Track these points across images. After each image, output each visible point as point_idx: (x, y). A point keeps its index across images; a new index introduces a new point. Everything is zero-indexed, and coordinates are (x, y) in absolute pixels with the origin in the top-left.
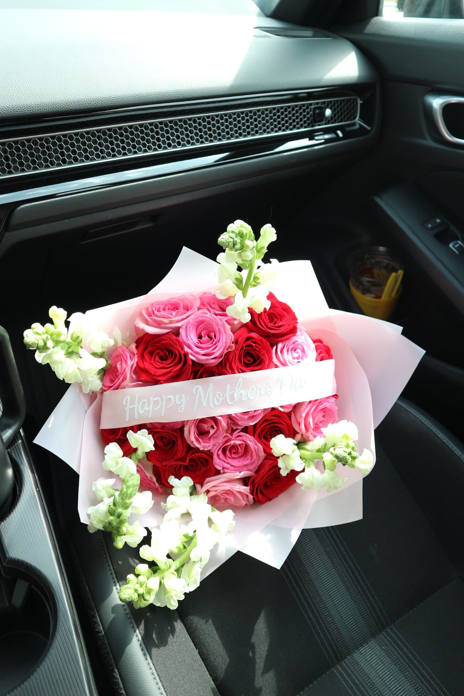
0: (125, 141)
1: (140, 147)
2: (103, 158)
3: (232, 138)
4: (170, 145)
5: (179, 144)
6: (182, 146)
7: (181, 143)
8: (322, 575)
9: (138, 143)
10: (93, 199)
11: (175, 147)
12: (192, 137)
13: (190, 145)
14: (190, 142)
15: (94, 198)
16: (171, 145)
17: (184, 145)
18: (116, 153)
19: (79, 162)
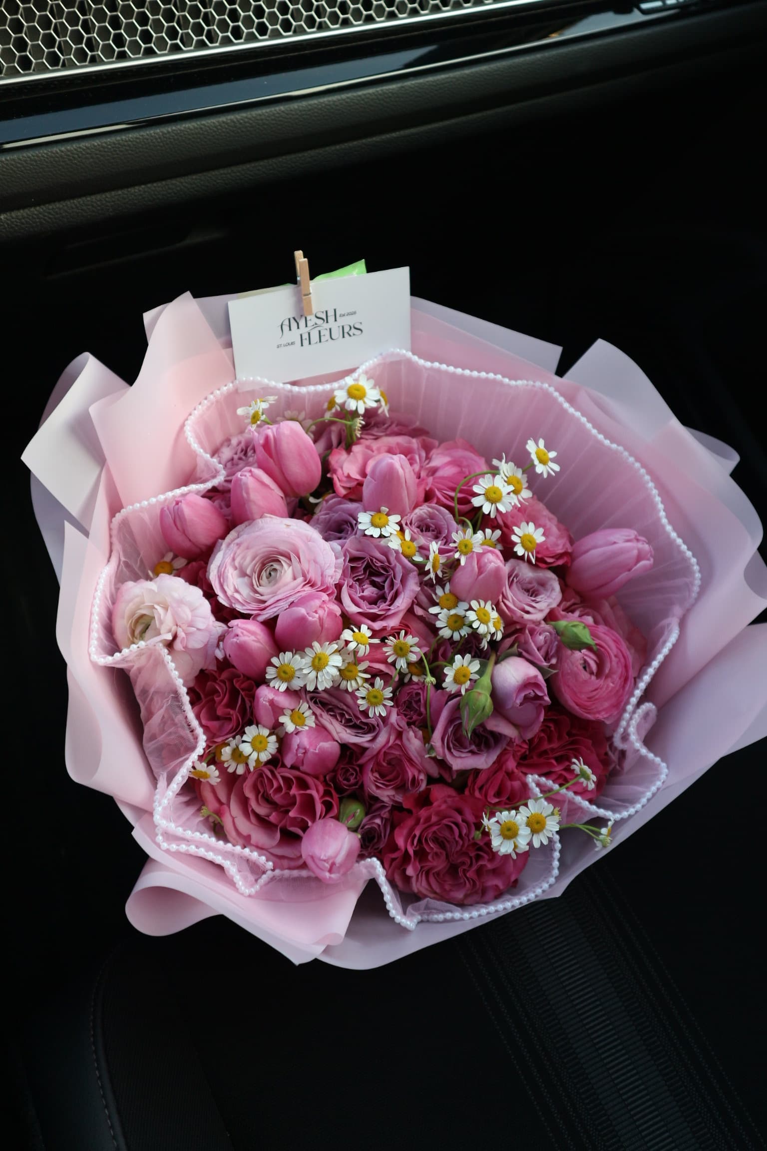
0: (148, 18)
1: (188, 34)
2: (94, 61)
3: (423, 10)
4: (262, 30)
5: (287, 26)
6: (295, 32)
7: (291, 24)
9: (183, 23)
10: (68, 162)
11: (276, 34)
12: (321, 9)
13: (314, 30)
14: (315, 21)
15: (70, 160)
16: (267, 28)
17: (299, 31)
18: (126, 49)
19: (34, 70)
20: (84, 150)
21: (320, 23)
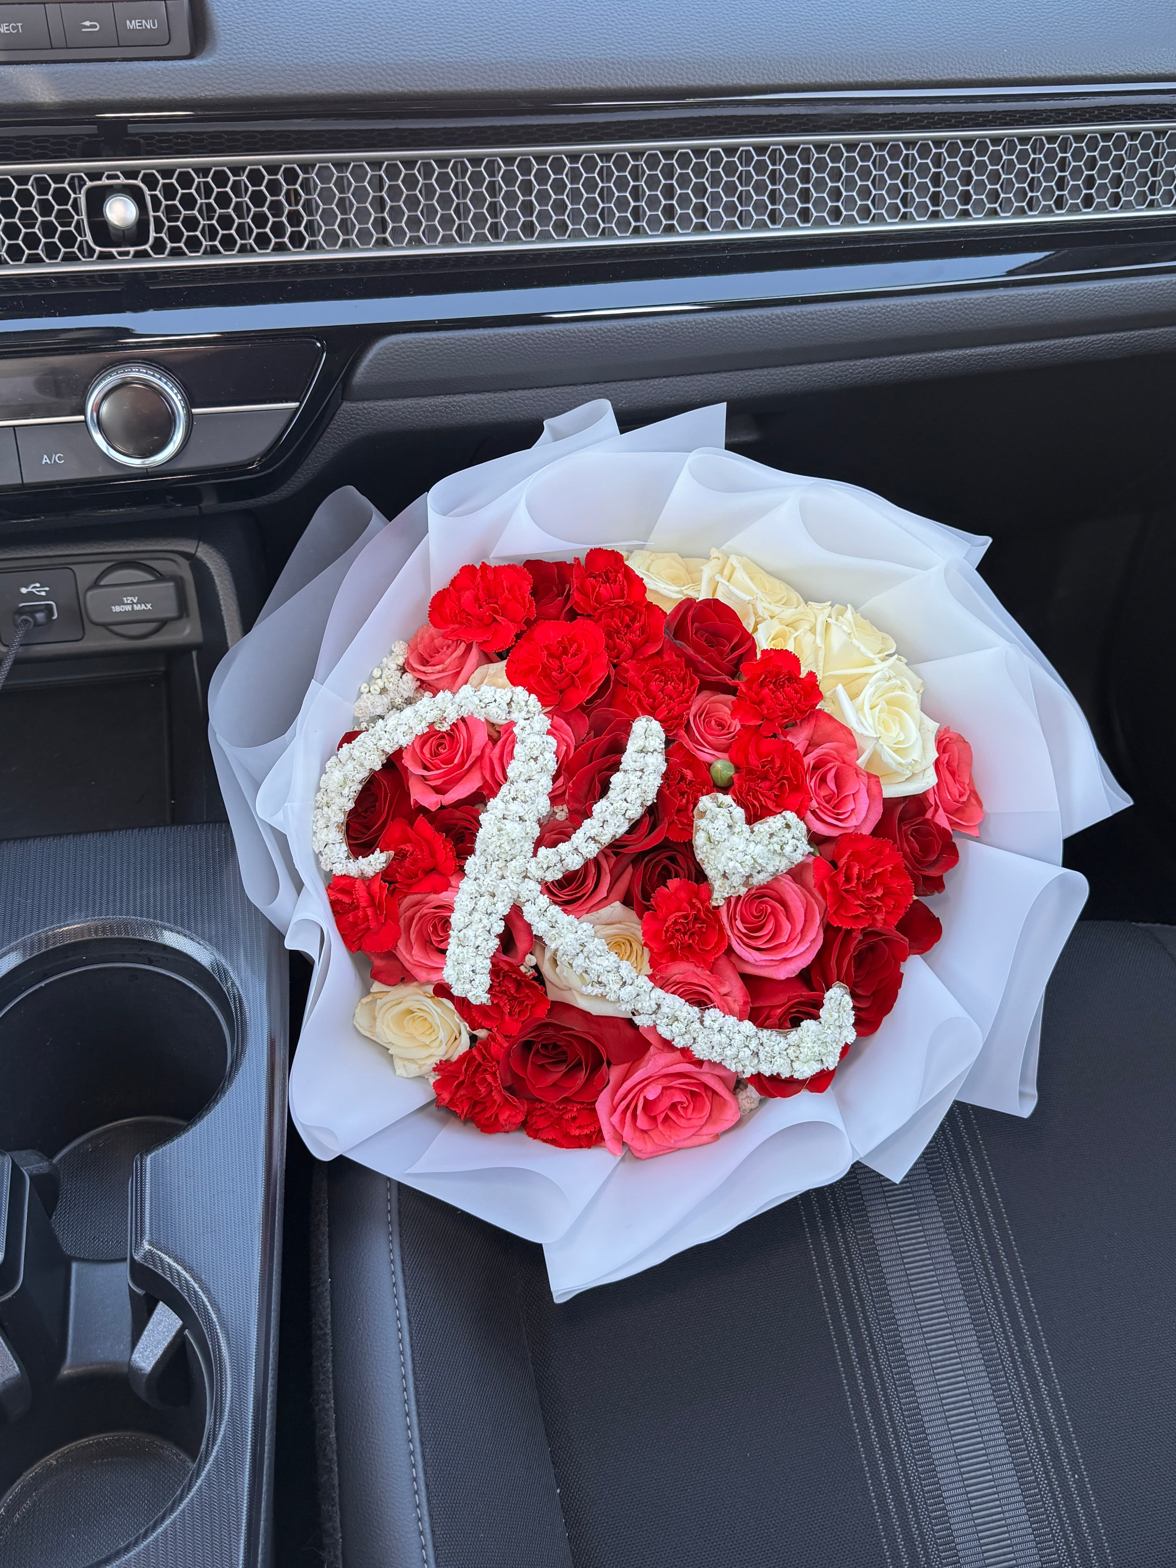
3: (1031, 210)
8: (952, 1406)
18: (675, 222)
19: (569, 236)
20: (604, 332)
21: (905, 214)
